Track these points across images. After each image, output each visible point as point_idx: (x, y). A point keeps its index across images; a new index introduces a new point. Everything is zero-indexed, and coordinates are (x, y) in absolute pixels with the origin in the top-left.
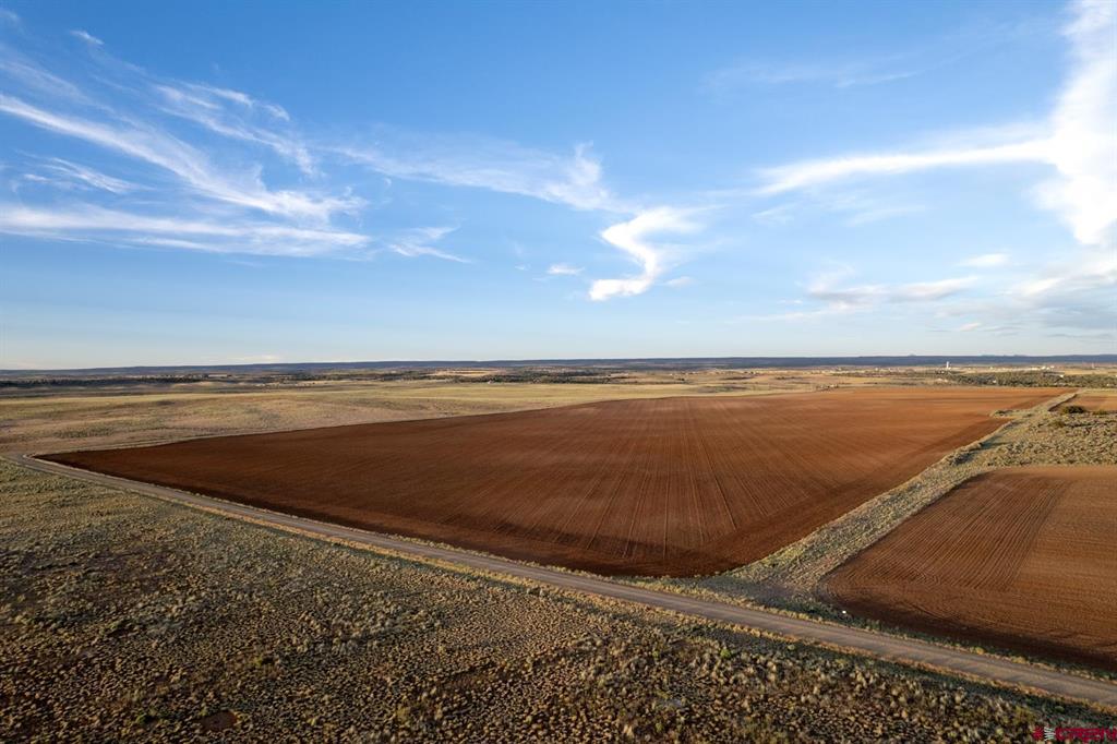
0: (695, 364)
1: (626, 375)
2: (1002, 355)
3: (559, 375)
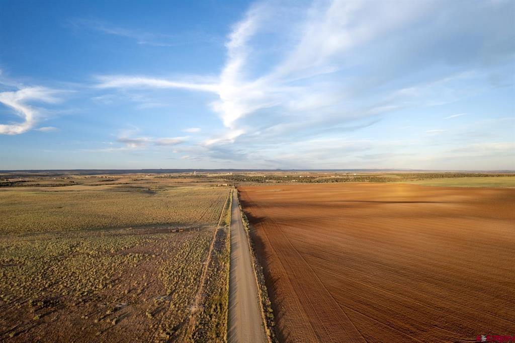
1: (21, 180)
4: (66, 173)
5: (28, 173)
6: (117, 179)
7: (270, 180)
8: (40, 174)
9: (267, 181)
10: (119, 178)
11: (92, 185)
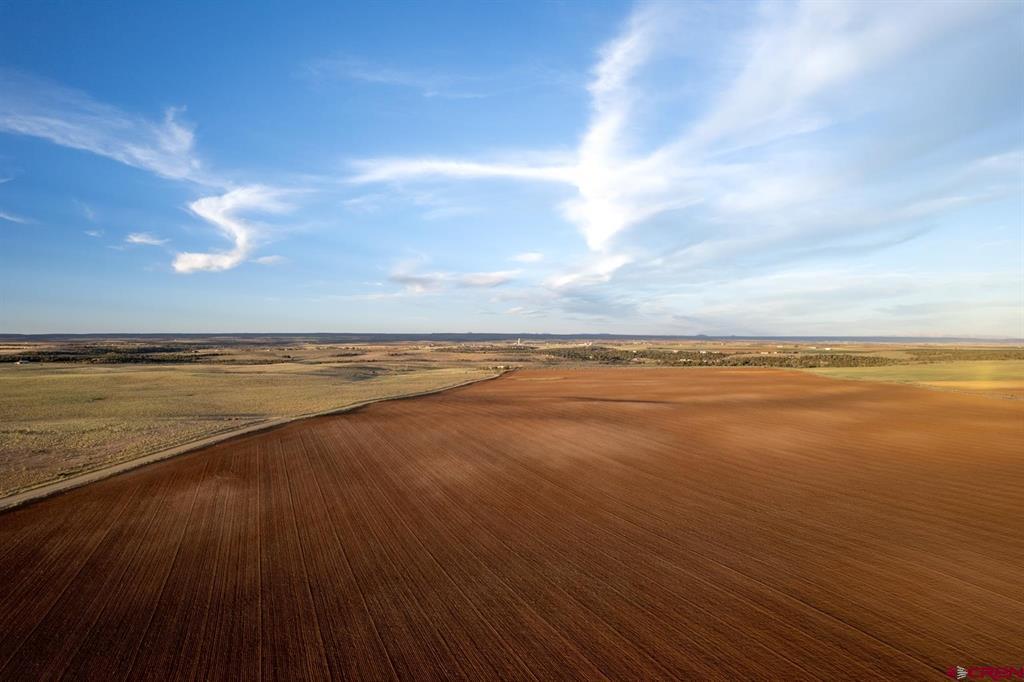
0: (285, 339)
1: (216, 351)
2: (534, 333)
3: (132, 351)
4: (298, 339)
5: (238, 340)
6: (364, 352)
7: (642, 359)
8: (256, 340)
9: (635, 359)
10: (370, 351)
11: (312, 363)
